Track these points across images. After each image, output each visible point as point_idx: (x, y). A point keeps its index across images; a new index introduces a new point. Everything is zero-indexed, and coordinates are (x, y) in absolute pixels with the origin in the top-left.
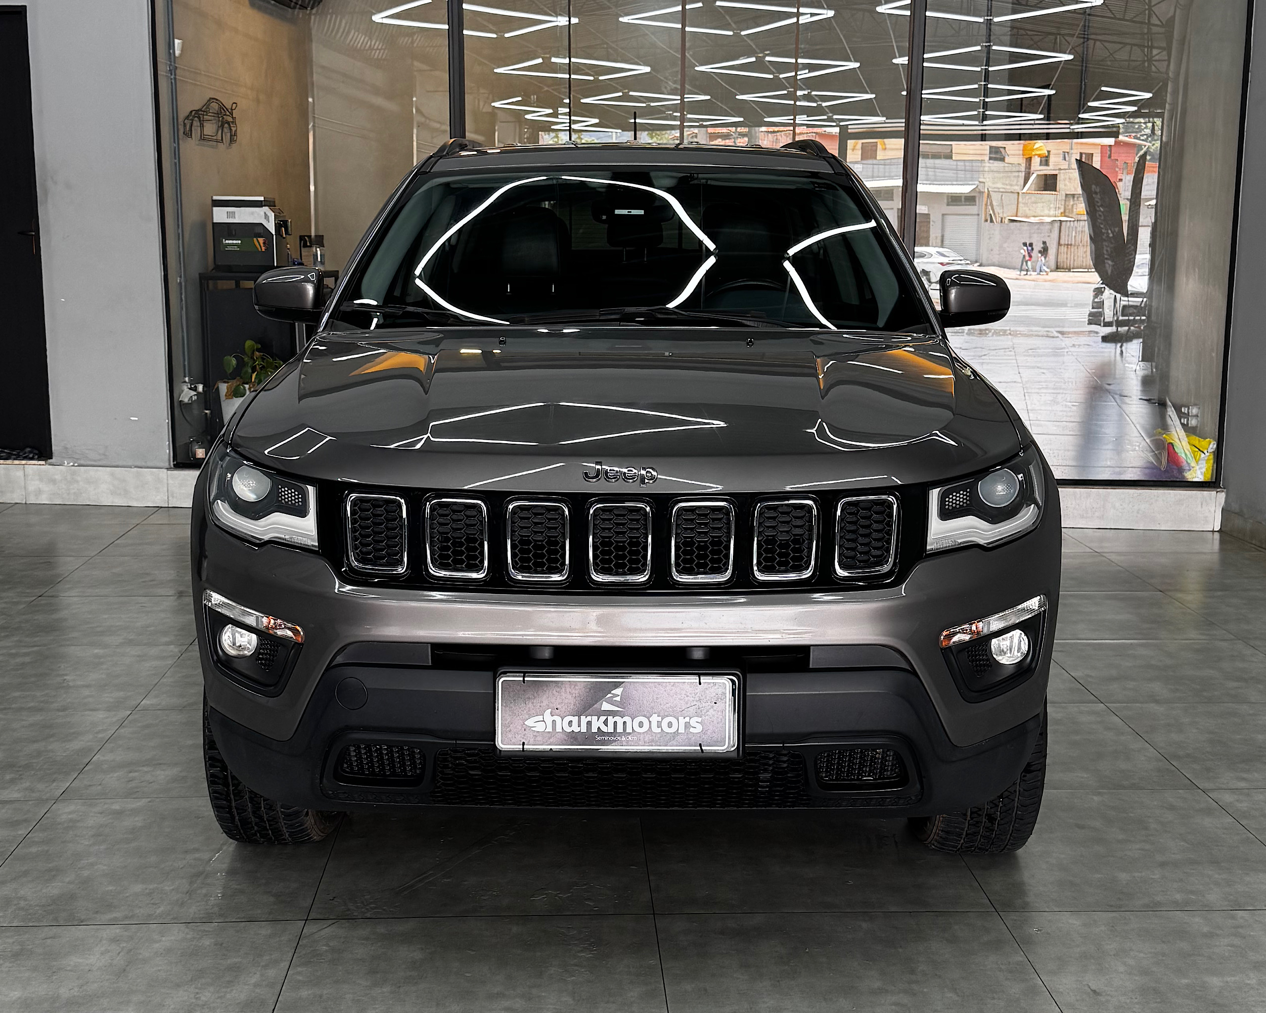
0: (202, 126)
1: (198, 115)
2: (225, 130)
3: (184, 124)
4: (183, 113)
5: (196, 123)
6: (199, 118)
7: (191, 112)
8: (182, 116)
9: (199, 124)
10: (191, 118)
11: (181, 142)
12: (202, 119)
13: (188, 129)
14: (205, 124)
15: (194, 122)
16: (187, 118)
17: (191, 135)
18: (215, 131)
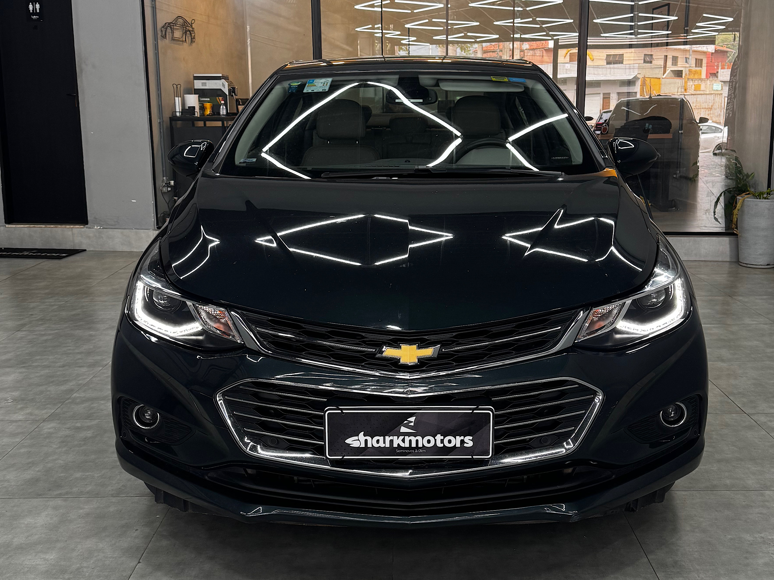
1: (169, 26)
2: (188, 35)
3: (161, 30)
5: (169, 30)
6: (171, 28)
7: (166, 24)
8: (159, 25)
10: (165, 27)
11: (159, 41)
13: (163, 34)
14: (175, 31)
17: (166, 37)
18: (181, 36)
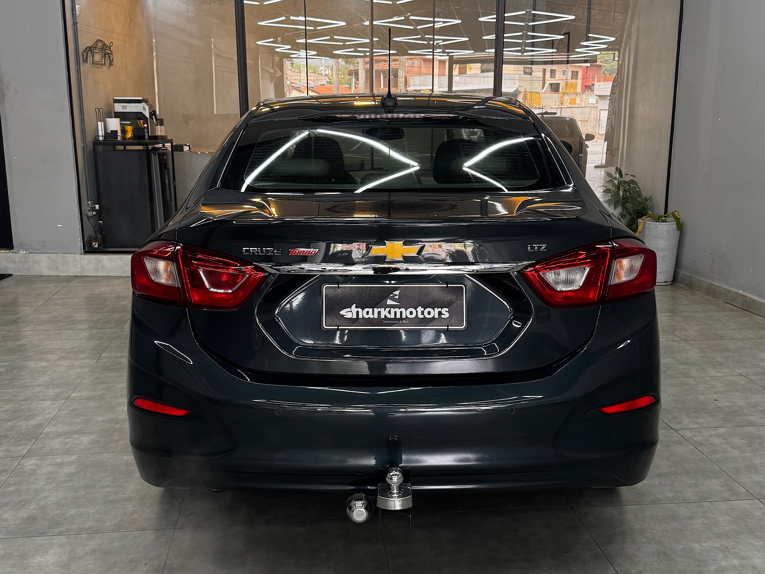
0: (93, 56)
1: (90, 50)
2: (106, 58)
3: (83, 55)
4: (81, 48)
5: (90, 54)
6: (91, 51)
7: (87, 48)
8: (81, 50)
9: (91, 55)
10: (86, 51)
11: (81, 66)
12: (93, 52)
13: (85, 58)
14: (95, 55)
15: (88, 54)
16: (84, 51)
17: (87, 61)
18: (100, 59)
